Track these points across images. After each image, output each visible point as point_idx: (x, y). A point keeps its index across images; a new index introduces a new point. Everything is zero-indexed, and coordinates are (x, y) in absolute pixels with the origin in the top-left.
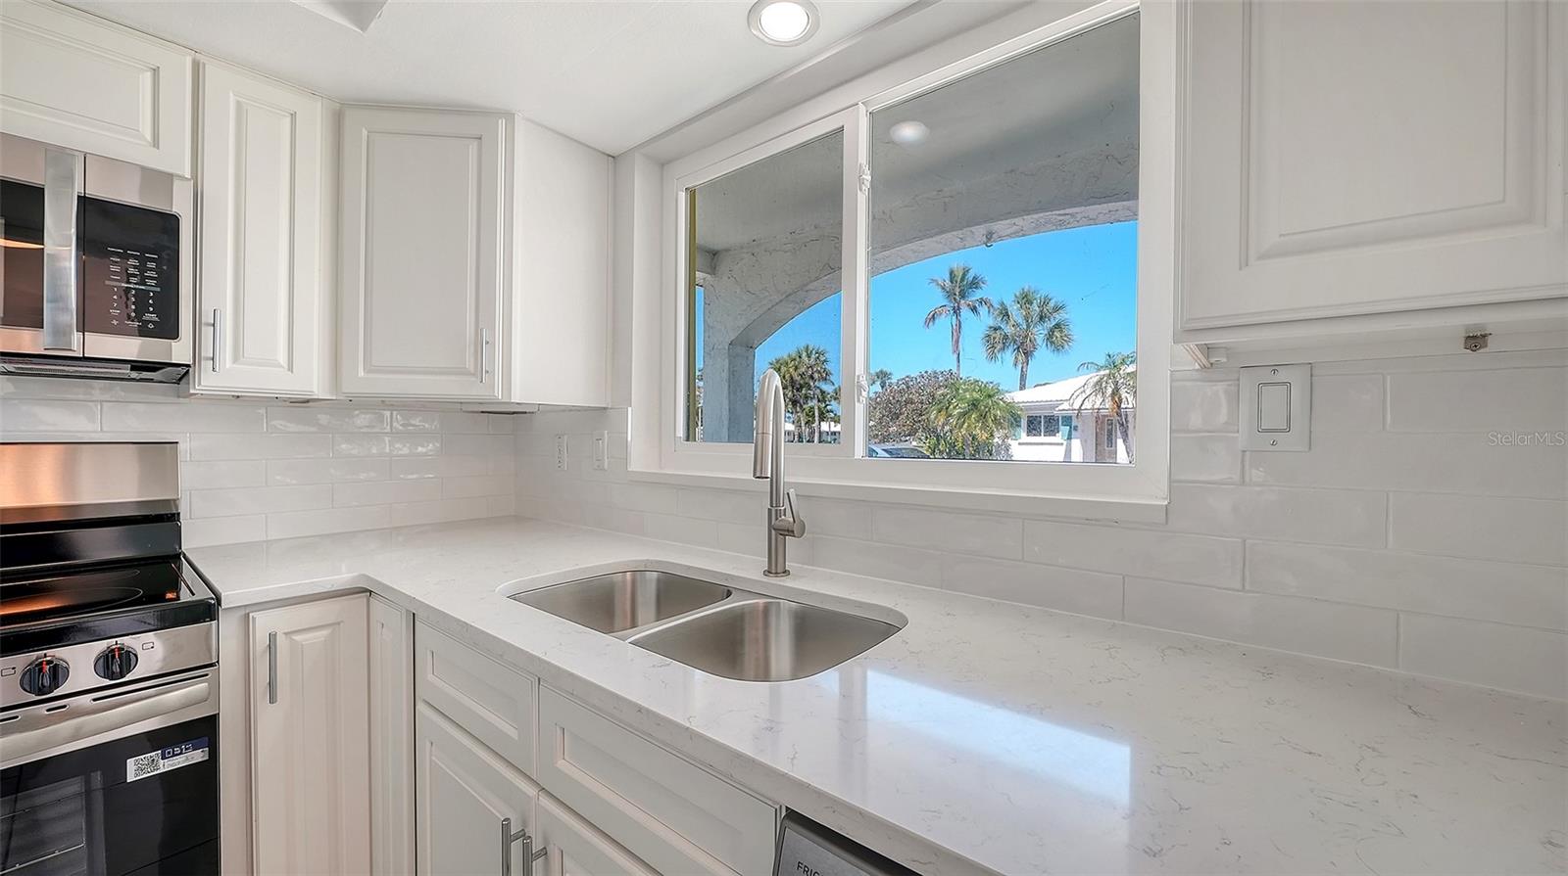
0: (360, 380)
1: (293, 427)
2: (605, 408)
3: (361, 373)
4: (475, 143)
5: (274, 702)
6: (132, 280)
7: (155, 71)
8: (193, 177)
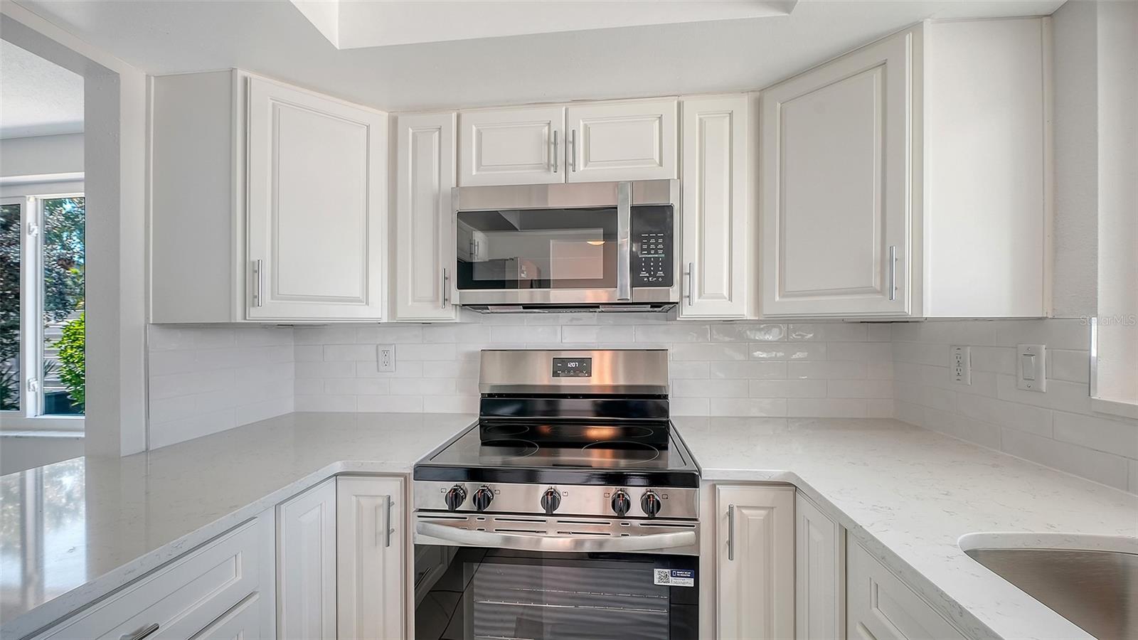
0: (779, 305)
3: (777, 299)
4: (879, 70)
5: (732, 560)
6: (653, 252)
7: (660, 118)
8: (679, 178)
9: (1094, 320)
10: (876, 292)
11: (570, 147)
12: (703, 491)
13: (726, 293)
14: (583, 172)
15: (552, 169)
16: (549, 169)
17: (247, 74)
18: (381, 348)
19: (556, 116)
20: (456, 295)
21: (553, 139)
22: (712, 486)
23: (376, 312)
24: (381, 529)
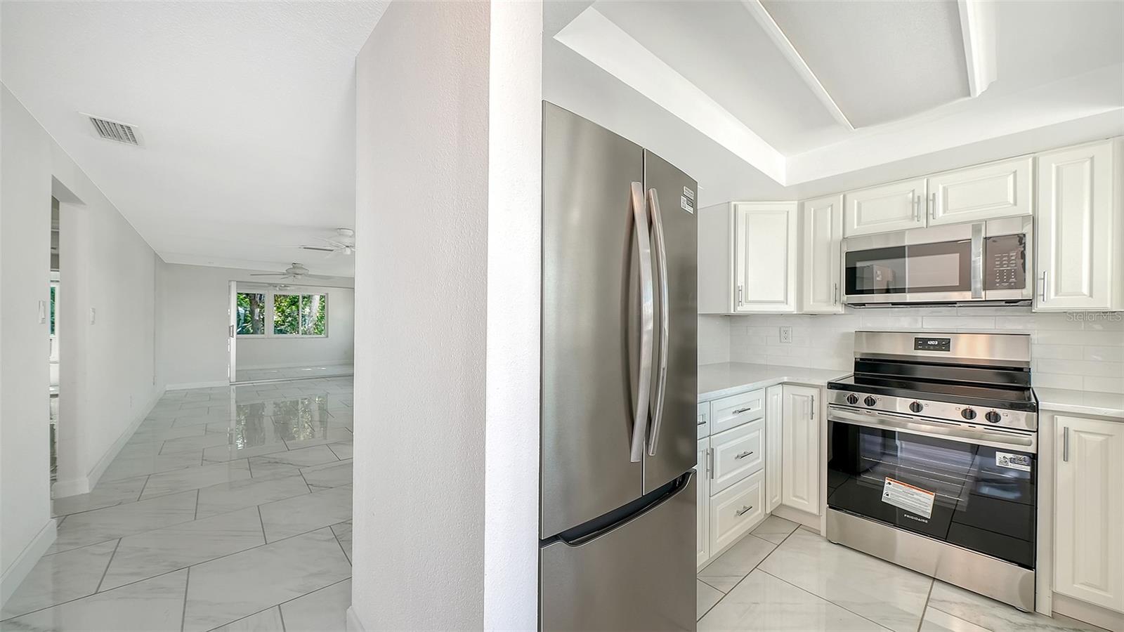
5: (1067, 461)
6: (1005, 266)
8: (1034, 213)
11: (931, 203)
12: (1042, 416)
13: (1085, 290)
14: (941, 218)
15: (916, 219)
16: (914, 220)
17: (736, 203)
18: (782, 329)
19: (920, 187)
20: (845, 298)
21: (916, 200)
22: (1051, 414)
23: (791, 308)
24: (806, 412)
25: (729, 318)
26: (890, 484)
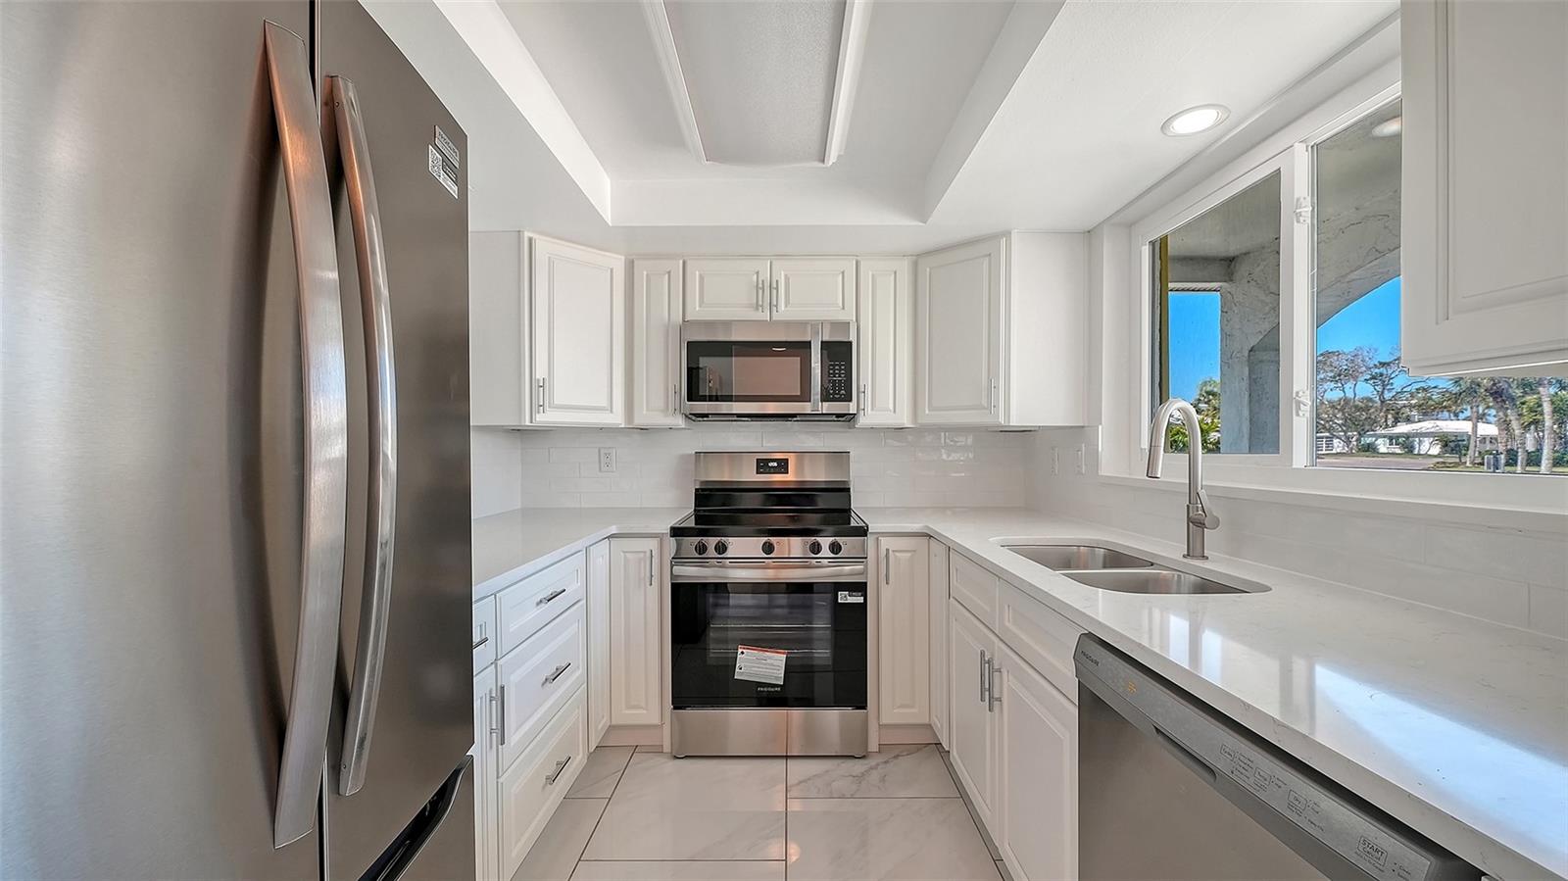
0: (928, 417)
1: (896, 443)
2: (1083, 427)
3: (927, 412)
4: (987, 258)
5: (888, 583)
6: (837, 375)
7: (843, 273)
8: (857, 320)
9: (1100, 427)
10: (984, 408)
11: (774, 292)
12: (870, 540)
13: (891, 407)
14: (783, 312)
15: (760, 308)
16: (757, 309)
17: (531, 235)
18: (602, 451)
19: (764, 268)
20: (686, 406)
21: (760, 286)
22: (876, 536)
23: (616, 418)
24: (643, 575)
25: (519, 432)
26: (742, 653)
